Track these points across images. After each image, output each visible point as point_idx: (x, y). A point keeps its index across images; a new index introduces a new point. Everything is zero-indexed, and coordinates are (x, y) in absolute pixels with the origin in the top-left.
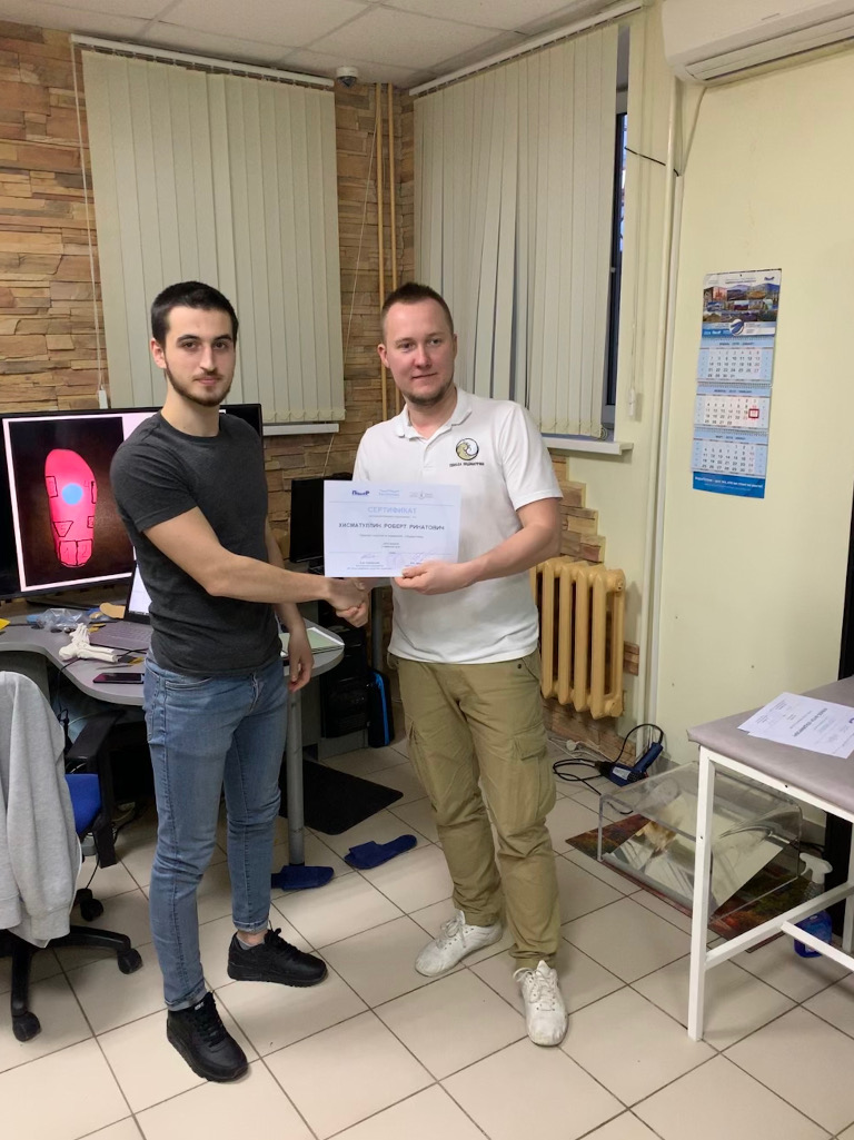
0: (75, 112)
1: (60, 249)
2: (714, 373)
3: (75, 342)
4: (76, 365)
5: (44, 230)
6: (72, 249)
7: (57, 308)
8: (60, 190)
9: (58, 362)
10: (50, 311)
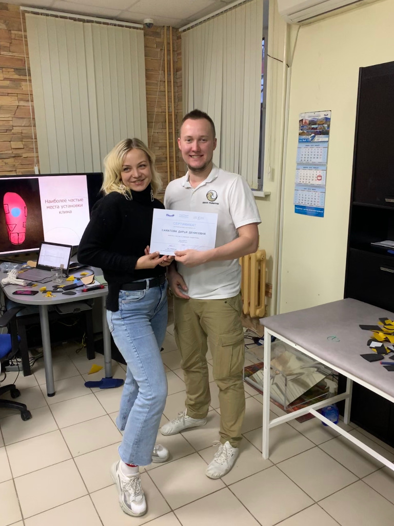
0: (23, 41)
1: (17, 103)
2: (303, 159)
3: (24, 145)
4: (24, 155)
5: (9, 95)
6: (22, 103)
7: (16, 130)
8: (16, 77)
9: (16, 154)
10: (13, 131)
